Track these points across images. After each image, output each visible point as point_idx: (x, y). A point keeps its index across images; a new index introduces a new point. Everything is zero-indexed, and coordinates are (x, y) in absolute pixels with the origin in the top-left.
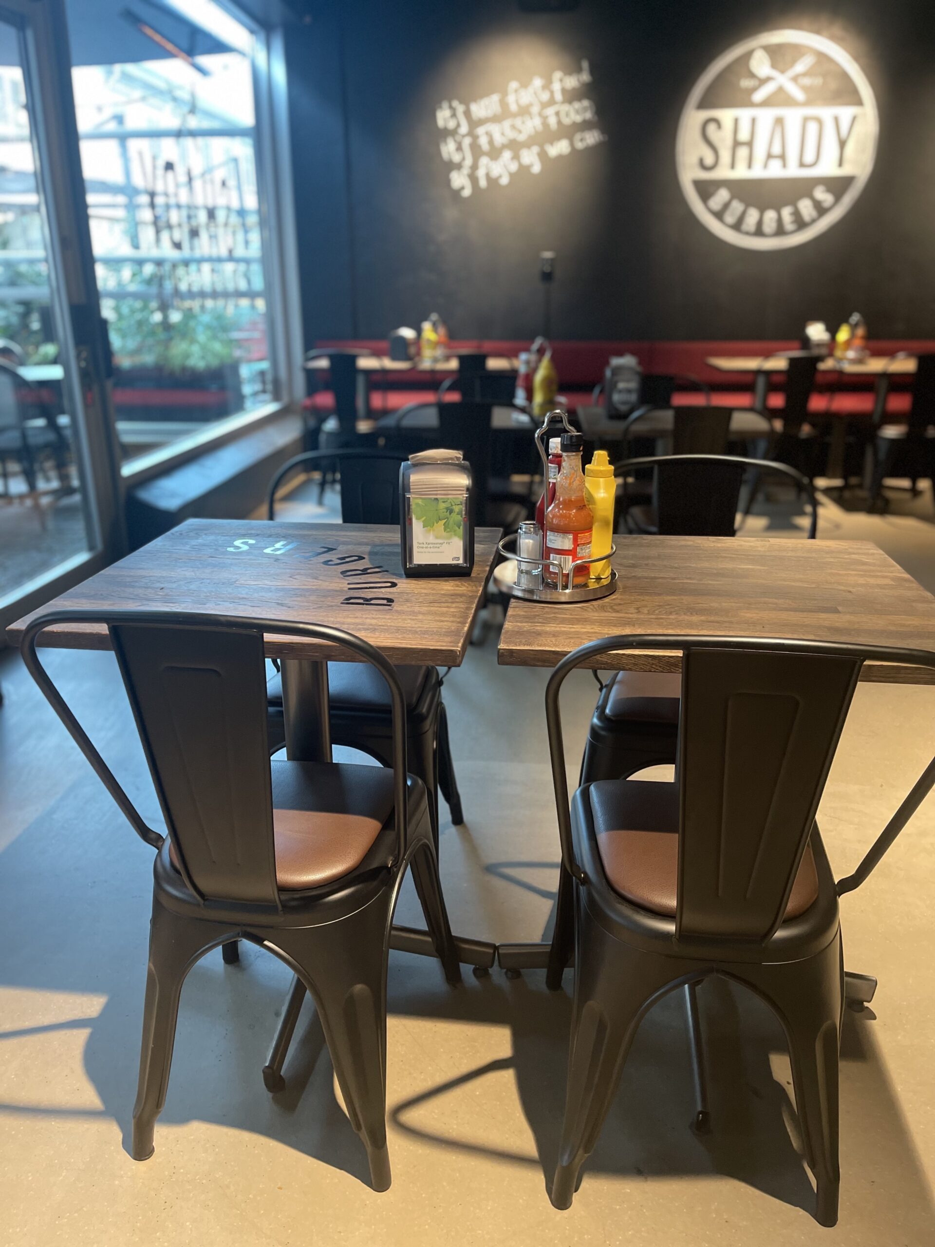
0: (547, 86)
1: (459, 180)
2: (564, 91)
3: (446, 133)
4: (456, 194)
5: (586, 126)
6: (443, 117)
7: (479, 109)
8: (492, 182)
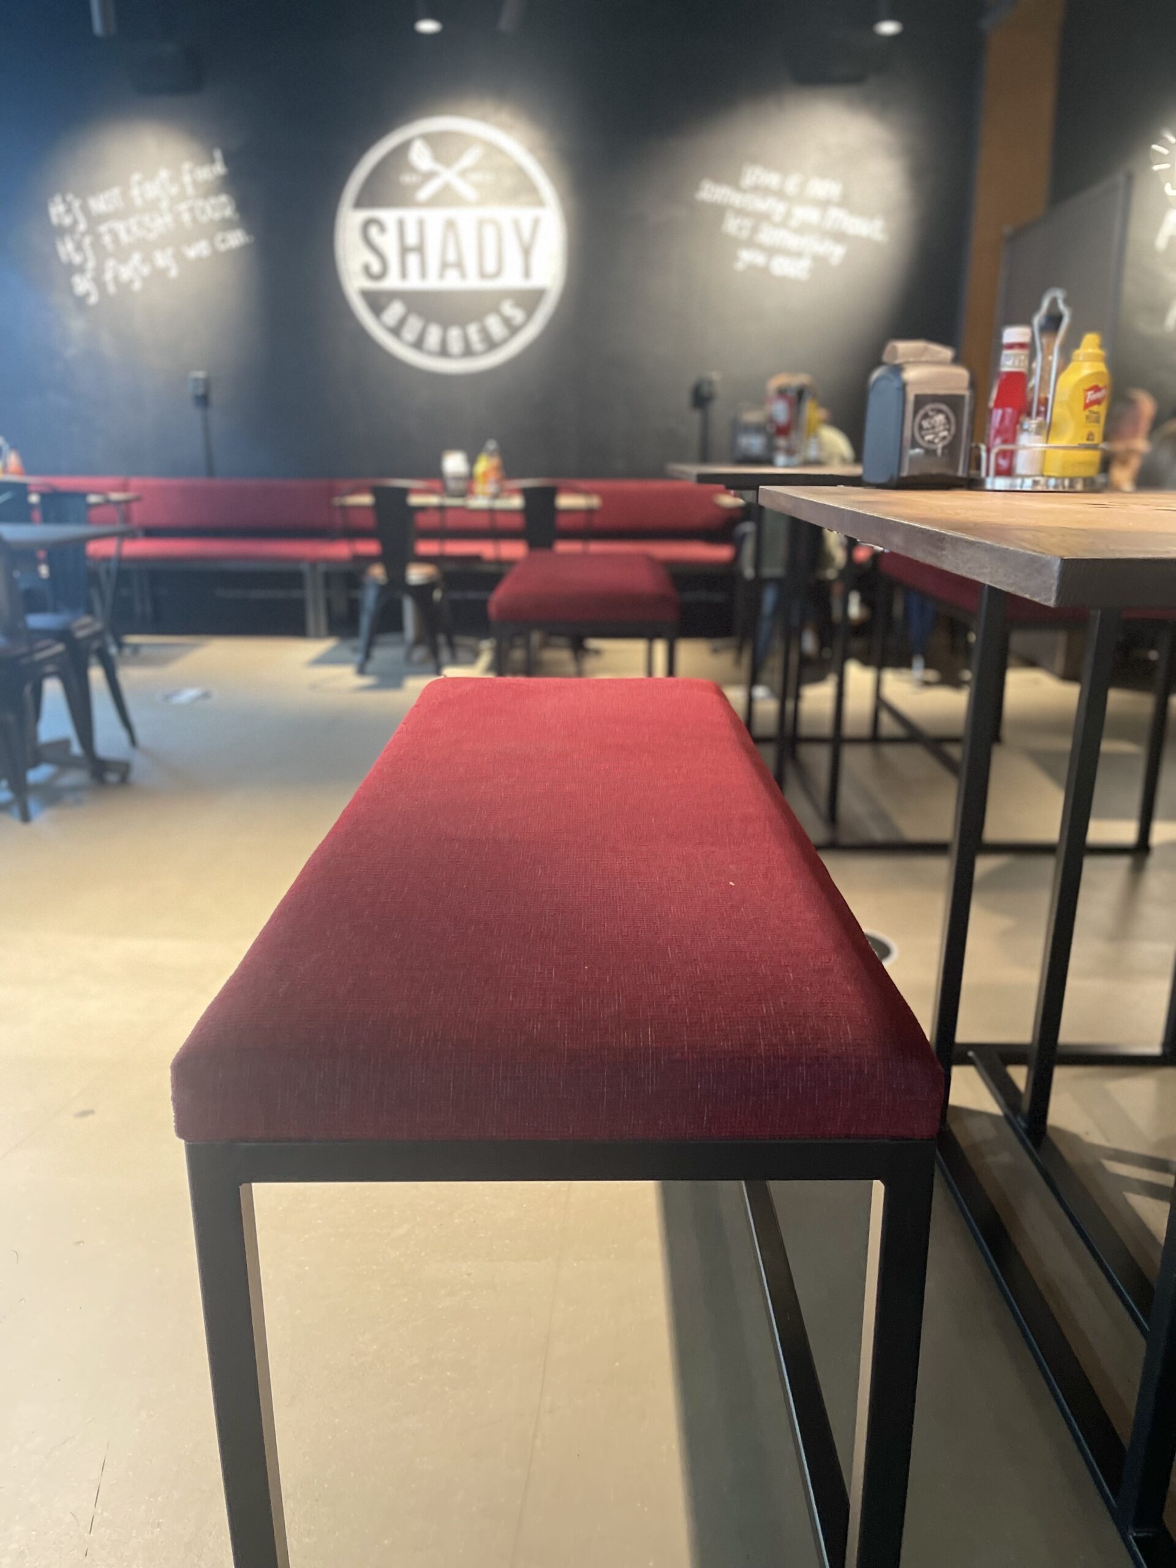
0: (176, 178)
1: (82, 285)
2: (195, 183)
3: (61, 231)
4: (81, 301)
5: (227, 225)
6: (57, 211)
7: (99, 204)
8: (124, 288)
